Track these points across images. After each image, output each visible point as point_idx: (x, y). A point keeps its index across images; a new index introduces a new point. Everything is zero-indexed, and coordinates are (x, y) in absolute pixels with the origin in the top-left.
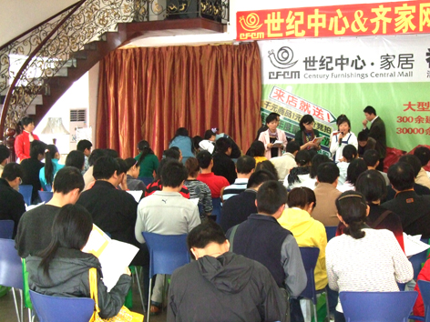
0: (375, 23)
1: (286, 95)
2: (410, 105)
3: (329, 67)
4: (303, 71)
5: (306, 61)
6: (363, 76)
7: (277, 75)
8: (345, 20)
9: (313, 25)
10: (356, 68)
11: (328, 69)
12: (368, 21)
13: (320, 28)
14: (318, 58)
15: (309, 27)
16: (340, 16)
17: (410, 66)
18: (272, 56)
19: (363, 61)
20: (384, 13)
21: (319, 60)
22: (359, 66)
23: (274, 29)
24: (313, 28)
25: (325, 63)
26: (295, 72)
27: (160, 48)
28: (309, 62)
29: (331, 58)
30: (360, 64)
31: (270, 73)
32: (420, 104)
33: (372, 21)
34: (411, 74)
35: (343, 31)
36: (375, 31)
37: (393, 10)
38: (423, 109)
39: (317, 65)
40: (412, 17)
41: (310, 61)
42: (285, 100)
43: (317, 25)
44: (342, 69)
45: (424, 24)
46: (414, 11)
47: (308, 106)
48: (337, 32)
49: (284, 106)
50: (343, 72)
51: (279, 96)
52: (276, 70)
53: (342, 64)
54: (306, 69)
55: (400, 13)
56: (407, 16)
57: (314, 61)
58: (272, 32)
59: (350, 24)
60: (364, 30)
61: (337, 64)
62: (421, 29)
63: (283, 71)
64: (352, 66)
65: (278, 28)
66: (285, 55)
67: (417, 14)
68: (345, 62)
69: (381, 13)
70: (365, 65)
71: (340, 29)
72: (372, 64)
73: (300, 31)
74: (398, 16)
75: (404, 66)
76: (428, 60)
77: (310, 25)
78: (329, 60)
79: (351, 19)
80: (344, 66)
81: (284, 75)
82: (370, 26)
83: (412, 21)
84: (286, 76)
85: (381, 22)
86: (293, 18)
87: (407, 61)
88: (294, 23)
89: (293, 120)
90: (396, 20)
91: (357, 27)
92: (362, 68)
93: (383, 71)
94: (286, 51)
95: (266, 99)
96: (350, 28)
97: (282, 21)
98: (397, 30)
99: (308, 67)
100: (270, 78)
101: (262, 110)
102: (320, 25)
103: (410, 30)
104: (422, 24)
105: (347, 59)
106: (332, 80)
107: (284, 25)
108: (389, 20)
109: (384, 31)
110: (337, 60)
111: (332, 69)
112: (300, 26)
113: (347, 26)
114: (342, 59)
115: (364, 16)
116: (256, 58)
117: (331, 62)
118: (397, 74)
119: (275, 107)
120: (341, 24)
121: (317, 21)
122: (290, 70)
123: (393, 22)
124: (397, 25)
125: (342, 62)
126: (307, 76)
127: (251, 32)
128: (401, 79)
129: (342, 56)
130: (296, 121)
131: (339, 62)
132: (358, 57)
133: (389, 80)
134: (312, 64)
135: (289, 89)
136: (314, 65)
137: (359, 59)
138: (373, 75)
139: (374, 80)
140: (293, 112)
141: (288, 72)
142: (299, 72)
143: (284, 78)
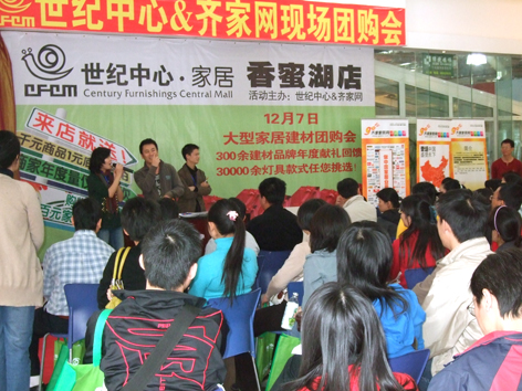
0: (202, 20)
1: (56, 123)
2: (231, 137)
3: (122, 81)
4: (82, 86)
5: (86, 70)
6: (169, 95)
7: (40, 91)
8: (161, 10)
9: (115, 14)
10: (161, 84)
11: (119, 84)
12: (193, 17)
13: (126, 19)
14: (104, 66)
15: (109, 17)
16: (155, 5)
17: (229, 84)
18: (29, 59)
19: (169, 74)
20: (213, 8)
21: (106, 69)
22: (164, 81)
23: (52, 14)
24: (115, 19)
25: (115, 74)
26: (70, 87)
28: (92, 71)
29: (124, 67)
30: (165, 78)
31: (26, 86)
32: (243, 135)
33: (199, 17)
34: (230, 95)
35: (159, 28)
36: (202, 32)
37: (224, 5)
38: (247, 142)
39: (104, 77)
40: (246, 17)
42: (55, 130)
43: (120, 14)
44: (140, 85)
45: (260, 28)
46: (248, 10)
47: (92, 140)
48: (150, 28)
49: (51, 140)
50: (142, 89)
52: (36, 82)
53: (140, 77)
54: (87, 83)
55: (232, 11)
56: (241, 16)
57: (99, 71)
58: (49, 18)
59: (169, 19)
60: (188, 29)
61: (133, 77)
62: (258, 35)
63: (49, 83)
64: (155, 80)
65: (59, 13)
66: (52, 58)
67: (251, 14)
68: (144, 73)
69: (209, 7)
70: (172, 79)
71: (154, 24)
73: (95, 22)
74: (230, 14)
75: (222, 83)
76: (249, 76)
77: (110, 14)
78: (120, 70)
79: (170, 12)
80: (144, 80)
81: (51, 90)
82: (197, 25)
83: (247, 22)
84: (55, 92)
85: (210, 19)
87: (225, 76)
88: (84, 8)
89: (69, 162)
90: (229, 19)
91: (179, 24)
92: (168, 83)
93: (196, 89)
94: (54, 52)
95: (21, 130)
96: (169, 24)
97: (66, 2)
98: (229, 33)
99: (90, 80)
100: (27, 94)
102: (126, 14)
103: (244, 34)
104: (258, 28)
105: (148, 71)
106: (125, 101)
107: (68, 9)
108: (219, 19)
109: (214, 34)
110: (132, 70)
111: (126, 83)
112: (93, 12)
113: (165, 21)
114: (140, 69)
115: (187, 9)
117: (124, 73)
118: (213, 93)
119: (37, 142)
120: (156, 18)
121: (120, 8)
122: (61, 83)
123: (225, 22)
124: (229, 26)
125: (140, 73)
126: (88, 93)
127: (11, 15)
128: (219, 101)
129: (140, 65)
130: (75, 164)
131: (136, 73)
132: (162, 67)
133: (203, 101)
134: (95, 74)
135: (60, 113)
136: (98, 77)
137: (164, 71)
138: (184, 94)
139: (186, 102)
140: (68, 149)
141: (58, 87)
142: (75, 87)
143: (52, 95)
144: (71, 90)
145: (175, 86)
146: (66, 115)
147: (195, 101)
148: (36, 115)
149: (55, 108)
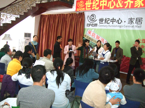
0: (126, 3)
1: (92, 33)
3: (108, 23)
4: (98, 24)
5: (100, 20)
6: (120, 27)
7: (90, 25)
8: (114, 2)
9: (102, 5)
10: (118, 23)
11: (107, 23)
12: (123, 3)
13: (104, 6)
14: (104, 19)
15: (100, 6)
16: (112, 0)
17: (141, 23)
19: (121, 20)
23: (88, 7)
24: (102, 6)
25: (107, 21)
26: (96, 24)
27: (56, 15)
29: (109, 19)
30: (120, 21)
31: (87, 24)
32: (143, 40)
33: (125, 2)
34: (141, 27)
36: (126, 7)
38: (144, 42)
39: (104, 21)
40: (142, 0)
41: (101, 20)
42: (91, 34)
43: (103, 5)
44: (113, 23)
47: (99, 37)
48: (111, 8)
49: (90, 37)
50: (113, 25)
51: (90, 33)
52: (89, 23)
53: (113, 21)
56: (140, 0)
58: (88, 8)
59: (116, 4)
60: (121, 6)
61: (111, 21)
63: (92, 23)
64: (117, 22)
65: (90, 6)
66: (93, 17)
68: (114, 20)
70: (122, 22)
71: (112, 6)
72: (125, 22)
73: (97, 7)
75: (138, 23)
77: (101, 5)
78: (108, 20)
79: (117, 2)
80: (114, 22)
82: (124, 5)
83: (142, 2)
84: (93, 25)
85: (129, 3)
86: (95, 2)
87: (139, 21)
88: (95, 4)
89: (93, 42)
90: (135, 2)
91: (119, 5)
92: (120, 23)
93: (129, 25)
94: (93, 16)
95: (85, 34)
96: (116, 6)
97: (91, 3)
98: (135, 6)
99: (101, 22)
100: (87, 26)
101: (83, 37)
103: (141, 6)
105: (115, 20)
106: (109, 28)
107: (92, 5)
108: (132, 2)
109: (130, 7)
110: (111, 20)
111: (109, 23)
112: (97, 5)
113: (115, 5)
114: (113, 19)
115: (122, 1)
116: (83, 18)
117: (109, 20)
118: (134, 26)
119: (88, 37)
120: (112, 4)
121: (103, 3)
122: (94, 23)
123: (134, 3)
124: (135, 4)
125: (113, 20)
126: (100, 26)
127: (80, 8)
128: (136, 29)
129: (113, 18)
130: (94, 43)
131: (112, 20)
132: (119, 19)
133: (131, 29)
134: (102, 21)
135: (93, 30)
136: (102, 22)
137: (120, 19)
138: (125, 26)
139: (125, 28)
140: (94, 39)
141: (93, 24)
142: (97, 24)
143: (92, 26)
144: (96, 25)
145: (122, 24)
146: (94, 31)
147: (128, 28)
148: (88, 31)
149: (92, 29)
